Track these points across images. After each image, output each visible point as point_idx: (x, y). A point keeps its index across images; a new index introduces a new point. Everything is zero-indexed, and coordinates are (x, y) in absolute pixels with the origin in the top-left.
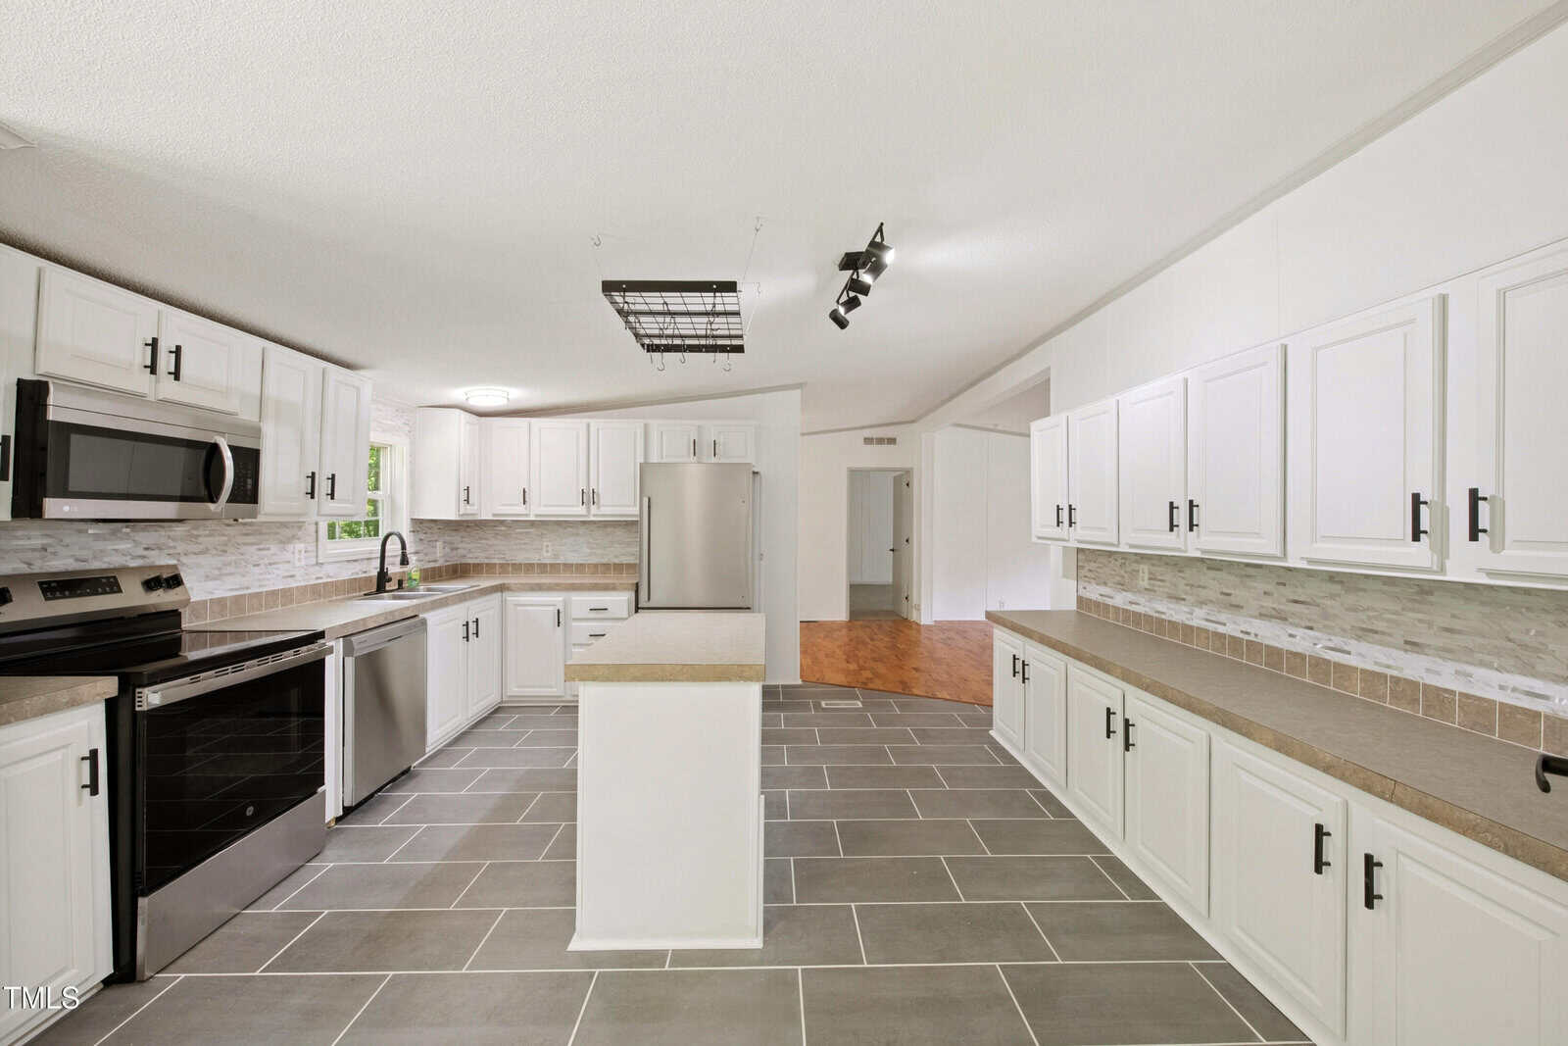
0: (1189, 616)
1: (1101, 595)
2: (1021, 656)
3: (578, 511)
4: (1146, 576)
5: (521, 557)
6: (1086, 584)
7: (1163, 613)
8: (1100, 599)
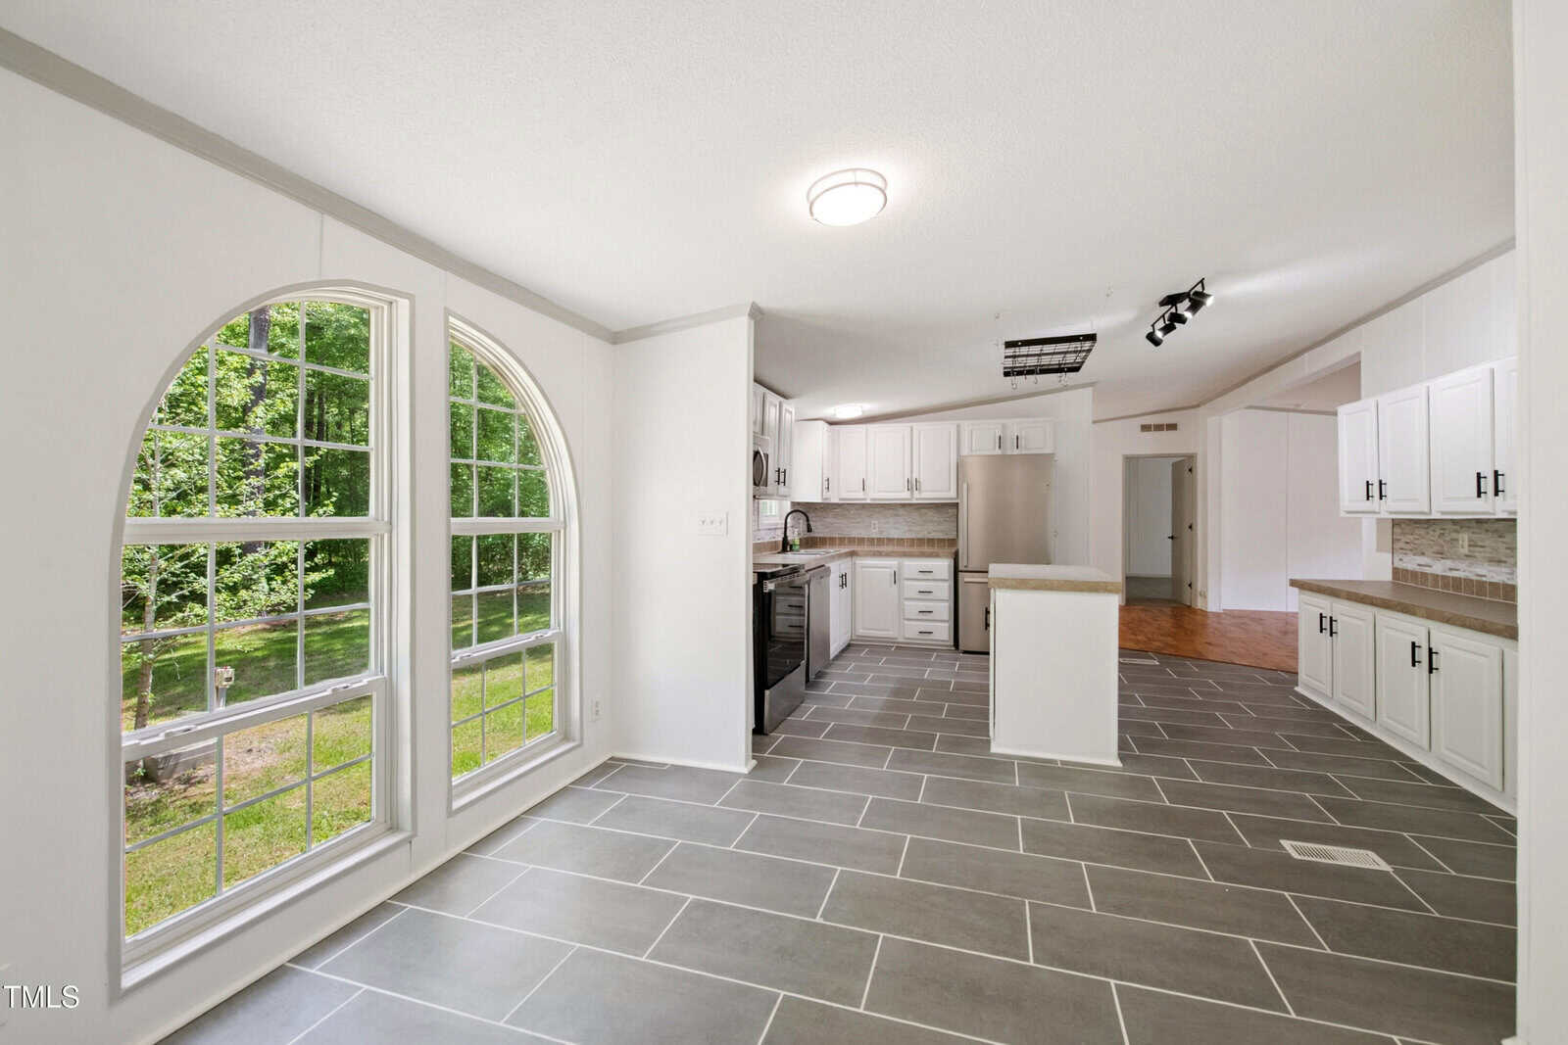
0: (1508, 576)
1: (1419, 565)
2: (1327, 614)
3: (904, 496)
4: (1466, 544)
5: (855, 533)
6: (1401, 556)
7: (1484, 576)
8: (1418, 569)
